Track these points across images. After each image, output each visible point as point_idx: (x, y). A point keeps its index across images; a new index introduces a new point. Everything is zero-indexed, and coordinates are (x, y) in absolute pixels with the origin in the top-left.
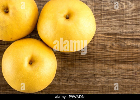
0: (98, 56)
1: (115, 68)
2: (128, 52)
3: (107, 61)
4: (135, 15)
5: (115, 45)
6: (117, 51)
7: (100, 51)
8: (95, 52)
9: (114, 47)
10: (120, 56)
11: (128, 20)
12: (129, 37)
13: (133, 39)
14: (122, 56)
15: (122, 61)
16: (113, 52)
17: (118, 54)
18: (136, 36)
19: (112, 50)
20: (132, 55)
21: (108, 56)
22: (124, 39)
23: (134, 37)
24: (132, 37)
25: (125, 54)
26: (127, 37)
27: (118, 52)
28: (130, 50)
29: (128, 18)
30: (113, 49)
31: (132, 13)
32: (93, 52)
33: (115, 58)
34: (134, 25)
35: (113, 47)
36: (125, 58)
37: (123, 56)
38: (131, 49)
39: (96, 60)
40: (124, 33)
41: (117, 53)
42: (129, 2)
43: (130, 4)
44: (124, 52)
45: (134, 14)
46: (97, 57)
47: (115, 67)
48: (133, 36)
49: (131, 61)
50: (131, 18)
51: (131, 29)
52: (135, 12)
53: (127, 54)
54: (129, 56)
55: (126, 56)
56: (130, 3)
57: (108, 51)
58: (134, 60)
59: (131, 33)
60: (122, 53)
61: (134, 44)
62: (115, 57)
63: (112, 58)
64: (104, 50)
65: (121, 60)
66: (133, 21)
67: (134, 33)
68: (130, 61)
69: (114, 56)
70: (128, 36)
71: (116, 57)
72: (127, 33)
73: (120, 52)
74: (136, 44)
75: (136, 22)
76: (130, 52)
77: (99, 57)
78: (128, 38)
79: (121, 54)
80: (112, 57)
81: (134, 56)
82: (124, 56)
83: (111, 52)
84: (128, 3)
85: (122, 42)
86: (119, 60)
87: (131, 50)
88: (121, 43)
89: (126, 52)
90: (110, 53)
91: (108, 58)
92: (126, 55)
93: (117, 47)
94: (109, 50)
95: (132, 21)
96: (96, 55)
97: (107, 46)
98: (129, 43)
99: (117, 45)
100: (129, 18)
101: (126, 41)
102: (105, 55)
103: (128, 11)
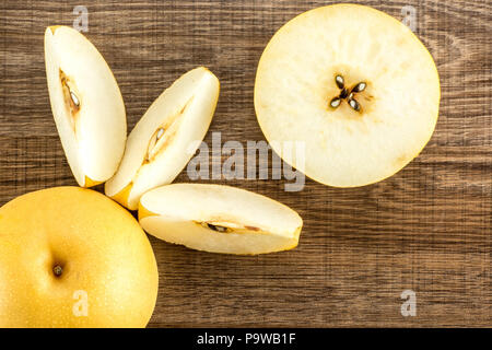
0: (343, 224)
1: (403, 266)
2: (446, 212)
3: (373, 240)
4: (471, 82)
5: (401, 185)
6: (410, 207)
7: (349, 208)
8: (330, 211)
9: (400, 193)
10: (419, 225)
11: (449, 98)
12: (453, 159)
13: (463, 166)
14: (426, 225)
15: (424, 242)
16: (394, 210)
17: (411, 218)
18: (474, 153)
19: (391, 204)
20: (462, 220)
21: (377, 223)
22: (434, 164)
23: (469, 159)
24: (461, 159)
25: (436, 216)
26: (444, 159)
27: (414, 212)
28: (455, 204)
29: (448, 91)
30: (396, 200)
31: (462, 74)
32: (326, 211)
33: (403, 230)
34: (468, 116)
35: (396, 192)
36: (436, 230)
37: (429, 225)
38: (457, 201)
39: (337, 237)
40: (435, 145)
41: (408, 212)
42: (452, 37)
43: (454, 44)
44: (432, 212)
45: (467, 79)
46: (341, 227)
47: (401, 263)
48: (464, 154)
49: (457, 240)
50: (458, 93)
51: (458, 131)
52: (471, 73)
53: (443, 216)
54: (450, 226)
55: (440, 226)
56: (456, 41)
57: (378, 208)
58: (469, 237)
59: (458, 143)
60: (425, 213)
61: (469, 183)
62: (400, 227)
63: (393, 230)
64: (365, 204)
65: (422, 239)
66: (464, 103)
67: (467, 143)
68: (455, 243)
69: (398, 224)
70: (447, 154)
71: (407, 228)
72: (443, 145)
73: (419, 212)
74: (475, 183)
75: (476, 105)
76: (453, 212)
77: (346, 227)
78: (446, 163)
79: (423, 217)
80: (391, 227)
81: (467, 223)
82: (433, 225)
83: (387, 209)
84: (450, 41)
85: (425, 175)
86: (415, 238)
87: (458, 203)
88: (423, 178)
89: (440, 212)
90: (383, 214)
91: (377, 230)
92: (438, 220)
93: (410, 193)
94: (382, 202)
95: (460, 103)
96: (336, 220)
97: (375, 190)
98: (450, 180)
99: (408, 187)
100: (450, 94)
101: (440, 173)
102: (366, 222)
103: (449, 68)
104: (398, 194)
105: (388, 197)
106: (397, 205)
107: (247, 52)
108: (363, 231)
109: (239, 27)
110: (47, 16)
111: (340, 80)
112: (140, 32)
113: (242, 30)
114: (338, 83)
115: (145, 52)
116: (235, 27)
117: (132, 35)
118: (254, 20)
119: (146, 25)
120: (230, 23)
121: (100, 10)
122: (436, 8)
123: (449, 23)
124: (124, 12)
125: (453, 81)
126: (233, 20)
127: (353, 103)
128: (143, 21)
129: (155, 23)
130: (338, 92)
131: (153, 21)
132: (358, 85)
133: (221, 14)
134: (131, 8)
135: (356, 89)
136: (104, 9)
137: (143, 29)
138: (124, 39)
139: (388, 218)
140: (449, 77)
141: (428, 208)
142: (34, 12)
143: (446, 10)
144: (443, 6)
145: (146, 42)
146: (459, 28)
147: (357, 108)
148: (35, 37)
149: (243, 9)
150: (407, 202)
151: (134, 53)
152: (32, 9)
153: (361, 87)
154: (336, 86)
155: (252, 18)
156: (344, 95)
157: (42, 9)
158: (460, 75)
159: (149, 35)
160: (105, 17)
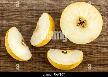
104: (93, 53)
105: (90, 54)
106: (92, 56)
107: (58, 21)
108: (84, 62)
109: (56, 15)
110: (12, 13)
111: (80, 19)
112: (33, 16)
113: (57, 16)
114: (80, 20)
115: (35, 21)
116: (55, 15)
117: (31, 17)
118: (59, 14)
119: (35, 15)
120: (54, 14)
121: (24, 11)
122: (101, 11)
123: (104, 14)
124: (30, 12)
125: (105, 27)
126: (55, 14)
127: (82, 25)
128: (34, 14)
129: (37, 14)
130: (79, 22)
131: (36, 14)
132: (84, 21)
133: (52, 12)
134: (31, 11)
135: (83, 22)
136: (25, 11)
137: (34, 16)
138: (30, 18)
139: (90, 59)
140: (104, 26)
141: (99, 56)
142: (9, 12)
143: (104, 11)
144: (103, 10)
145: (35, 19)
146: (107, 15)
147: (83, 26)
148: (9, 18)
149: (57, 11)
150: (95, 55)
151: (32, 21)
152: (9, 11)
153: (85, 22)
154: (79, 20)
155: (59, 13)
156: (80, 23)
157: (11, 11)
158: (107, 26)
159: (35, 17)
160: (25, 13)
